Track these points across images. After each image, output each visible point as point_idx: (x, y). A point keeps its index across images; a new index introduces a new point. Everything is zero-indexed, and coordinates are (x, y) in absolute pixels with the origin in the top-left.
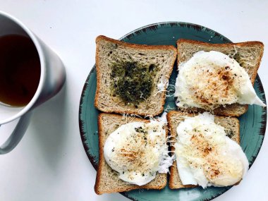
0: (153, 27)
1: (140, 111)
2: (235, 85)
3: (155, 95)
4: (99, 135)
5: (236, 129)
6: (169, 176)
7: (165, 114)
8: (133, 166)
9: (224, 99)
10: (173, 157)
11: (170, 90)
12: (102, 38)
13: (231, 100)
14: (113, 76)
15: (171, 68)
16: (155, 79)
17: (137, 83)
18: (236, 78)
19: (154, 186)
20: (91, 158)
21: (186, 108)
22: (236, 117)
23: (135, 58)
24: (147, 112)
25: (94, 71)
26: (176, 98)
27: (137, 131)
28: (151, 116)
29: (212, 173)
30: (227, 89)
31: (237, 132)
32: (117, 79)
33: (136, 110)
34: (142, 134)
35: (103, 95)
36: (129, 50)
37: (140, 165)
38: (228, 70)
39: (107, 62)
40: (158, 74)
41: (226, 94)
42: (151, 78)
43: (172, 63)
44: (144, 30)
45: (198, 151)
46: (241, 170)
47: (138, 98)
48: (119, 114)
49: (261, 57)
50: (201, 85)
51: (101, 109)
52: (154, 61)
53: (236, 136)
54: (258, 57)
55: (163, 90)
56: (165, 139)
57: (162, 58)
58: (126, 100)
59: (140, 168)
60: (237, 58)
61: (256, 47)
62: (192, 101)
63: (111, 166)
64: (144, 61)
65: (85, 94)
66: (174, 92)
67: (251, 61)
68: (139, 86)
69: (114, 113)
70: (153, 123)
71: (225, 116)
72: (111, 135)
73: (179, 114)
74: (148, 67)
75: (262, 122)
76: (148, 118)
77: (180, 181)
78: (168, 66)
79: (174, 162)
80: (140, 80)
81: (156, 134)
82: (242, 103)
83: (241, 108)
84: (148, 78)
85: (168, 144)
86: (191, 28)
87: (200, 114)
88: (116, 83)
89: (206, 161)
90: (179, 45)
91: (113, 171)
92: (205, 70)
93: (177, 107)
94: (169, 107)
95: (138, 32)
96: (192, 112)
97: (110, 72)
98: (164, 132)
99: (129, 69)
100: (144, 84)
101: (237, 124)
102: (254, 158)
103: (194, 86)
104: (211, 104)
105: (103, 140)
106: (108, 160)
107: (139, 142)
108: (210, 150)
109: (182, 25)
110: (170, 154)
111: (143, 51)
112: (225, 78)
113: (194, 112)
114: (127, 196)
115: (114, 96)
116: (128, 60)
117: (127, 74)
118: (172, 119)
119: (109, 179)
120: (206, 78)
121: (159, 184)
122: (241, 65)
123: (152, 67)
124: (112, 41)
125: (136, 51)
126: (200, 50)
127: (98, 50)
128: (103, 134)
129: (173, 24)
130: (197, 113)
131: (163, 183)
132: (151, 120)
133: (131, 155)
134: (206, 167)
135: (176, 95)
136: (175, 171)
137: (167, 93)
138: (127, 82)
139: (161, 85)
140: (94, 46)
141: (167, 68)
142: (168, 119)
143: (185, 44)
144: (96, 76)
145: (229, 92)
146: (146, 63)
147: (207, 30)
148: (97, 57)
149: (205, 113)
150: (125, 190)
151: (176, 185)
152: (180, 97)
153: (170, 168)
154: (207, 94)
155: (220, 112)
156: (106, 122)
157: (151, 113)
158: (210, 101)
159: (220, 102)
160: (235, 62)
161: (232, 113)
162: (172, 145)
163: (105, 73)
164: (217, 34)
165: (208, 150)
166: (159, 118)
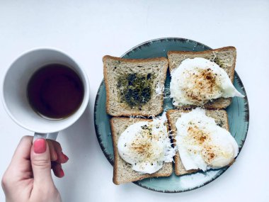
0: (147, 44)
1: (144, 113)
2: (217, 82)
3: (154, 98)
4: (112, 136)
5: (225, 119)
6: (174, 165)
7: (165, 113)
8: (142, 158)
9: (210, 95)
10: (175, 148)
11: (166, 93)
12: (107, 57)
13: (216, 95)
14: (119, 86)
15: (165, 75)
16: (153, 85)
17: (139, 90)
18: (217, 77)
19: (162, 174)
20: (107, 156)
21: (181, 106)
22: (223, 109)
23: (135, 70)
24: (149, 113)
25: (104, 84)
26: (172, 99)
27: (143, 128)
28: (153, 115)
29: (209, 156)
30: (211, 86)
31: (226, 121)
32: (122, 88)
33: (140, 112)
34: (147, 131)
35: (112, 102)
36: (129, 65)
37: (148, 156)
38: (210, 71)
39: (113, 76)
40: (155, 81)
41: (211, 91)
42: (149, 85)
43: (166, 70)
44: (140, 47)
45: (195, 140)
46: (232, 151)
47: (141, 102)
48: (127, 117)
49: (235, 58)
50: (190, 86)
51: (112, 114)
52: (150, 71)
53: (226, 125)
54: (233, 59)
55: (161, 93)
56: (167, 134)
57: (156, 68)
58: (131, 105)
59: (148, 159)
60: (216, 61)
61: (230, 51)
62: (185, 99)
63: (125, 159)
64: (143, 72)
65: (98, 103)
66: (169, 94)
67: (228, 62)
68: (140, 92)
69: (122, 116)
70: (156, 121)
71: (214, 109)
72: (122, 134)
73: (176, 112)
74: (146, 76)
75: (246, 111)
76: (151, 118)
77: (184, 168)
78: (162, 73)
79: (177, 152)
80: (141, 87)
81: (159, 129)
82: (226, 97)
83: (226, 101)
84: (147, 85)
85: (170, 137)
86: (178, 42)
87: (193, 110)
88: (122, 92)
89: (203, 148)
90: (169, 56)
91: (127, 164)
92: (192, 73)
93: (174, 106)
94: (167, 107)
95: (135, 50)
96: (187, 109)
97: (116, 83)
98: (166, 128)
99: (131, 79)
100: (144, 90)
101: (225, 115)
102: (243, 142)
103: (185, 87)
104: (201, 100)
105: (116, 139)
106: (121, 155)
107: (146, 137)
108: (205, 138)
109: (170, 40)
110: (173, 146)
111: (140, 64)
112: (209, 78)
113: (188, 108)
114: (141, 186)
115: (121, 102)
116: (130, 72)
117: (130, 84)
118: (171, 116)
119: (124, 171)
120: (193, 79)
121: (167, 172)
122: (220, 67)
123: (149, 76)
124: (115, 58)
125: (135, 64)
126: (186, 58)
127: (105, 67)
128: (116, 135)
129: (162, 40)
130: (190, 109)
131: (169, 170)
132: (154, 119)
133: (140, 148)
134: (203, 153)
135: (171, 96)
136: (178, 160)
137: (164, 96)
138: (130, 90)
139: (159, 90)
140: (101, 65)
141: (161, 75)
142: (167, 117)
143: (174, 55)
144: (105, 87)
145: (214, 88)
146: (144, 73)
147: (191, 41)
148: (104, 73)
149: (197, 109)
150: (138, 179)
151: (181, 171)
152: (175, 98)
153: (174, 158)
154: (196, 92)
155: (210, 106)
156: (117, 124)
157: (153, 113)
158: (199, 98)
159: (208, 97)
160: (215, 64)
161: (219, 106)
162: (173, 138)
163: (112, 84)
164: (199, 44)
165: (203, 138)
166: (160, 117)
